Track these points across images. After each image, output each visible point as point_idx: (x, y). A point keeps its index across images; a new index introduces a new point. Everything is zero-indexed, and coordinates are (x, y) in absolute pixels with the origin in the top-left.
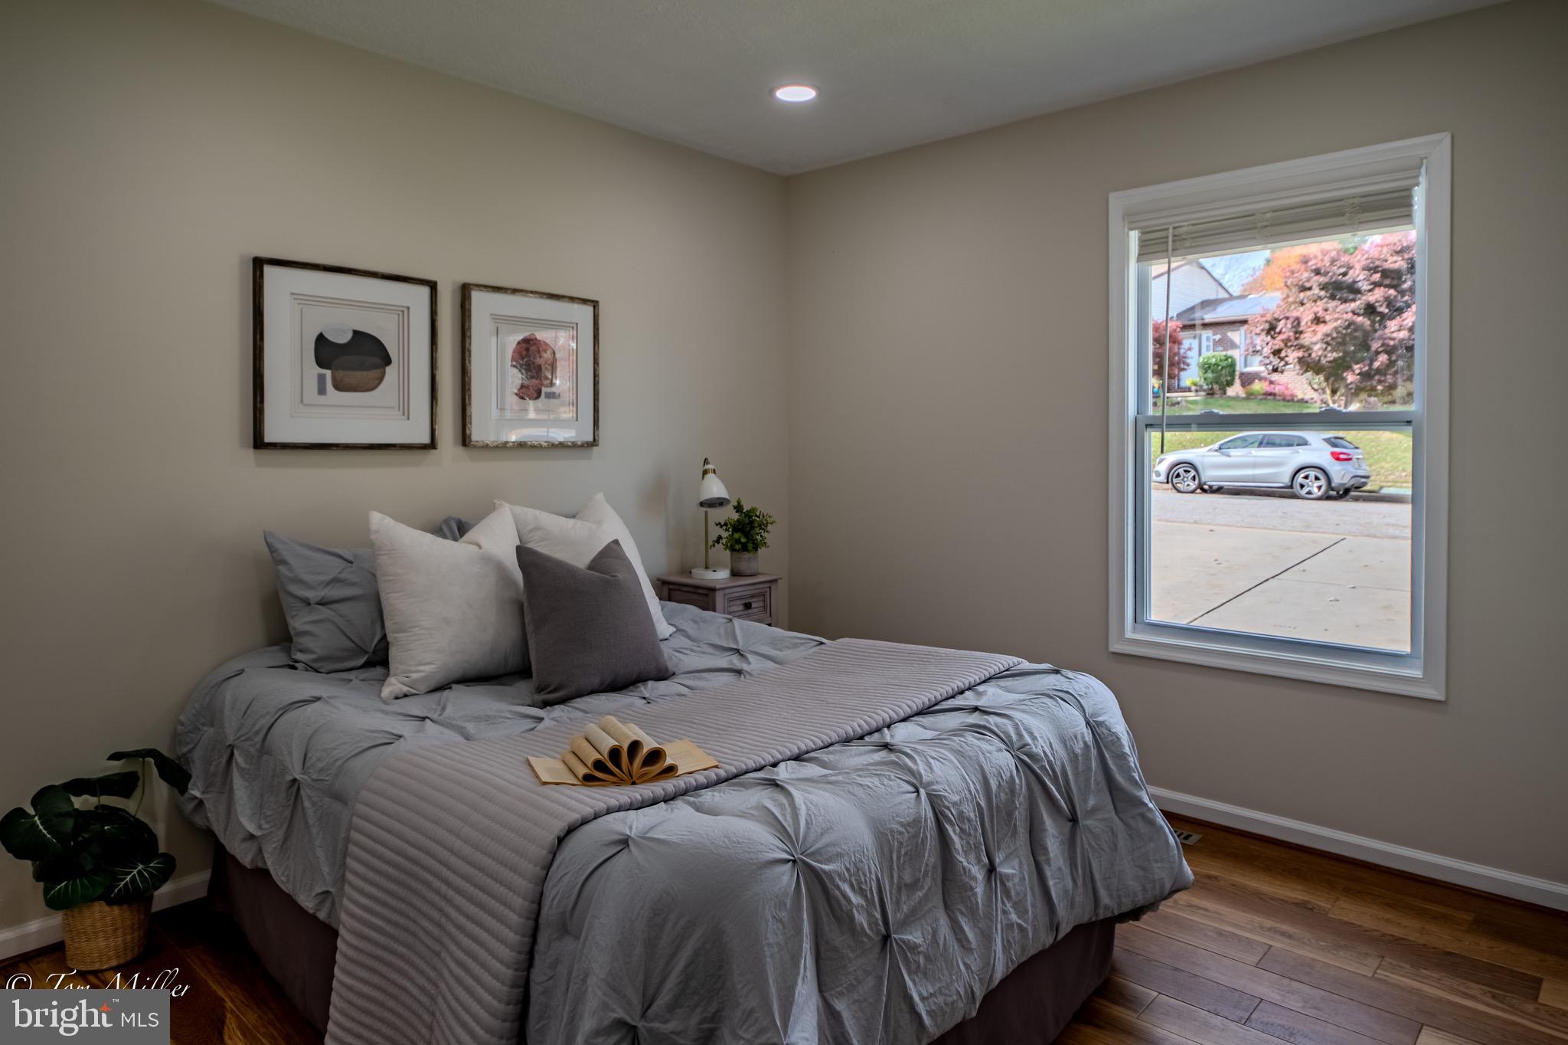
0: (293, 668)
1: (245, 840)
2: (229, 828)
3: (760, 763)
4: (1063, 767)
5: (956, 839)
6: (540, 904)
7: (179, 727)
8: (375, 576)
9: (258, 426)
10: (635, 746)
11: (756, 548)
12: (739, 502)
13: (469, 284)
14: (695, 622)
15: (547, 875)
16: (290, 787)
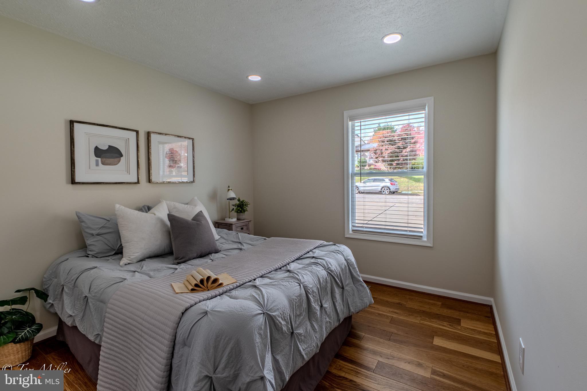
0: (88, 257)
1: (68, 317)
2: (63, 313)
3: (250, 280)
4: (340, 273)
5: (311, 298)
6: (175, 336)
7: (44, 279)
8: (117, 225)
9: (73, 176)
10: (209, 278)
11: (244, 211)
12: (239, 198)
13: (150, 132)
14: (227, 234)
15: (178, 326)
16: (84, 299)
